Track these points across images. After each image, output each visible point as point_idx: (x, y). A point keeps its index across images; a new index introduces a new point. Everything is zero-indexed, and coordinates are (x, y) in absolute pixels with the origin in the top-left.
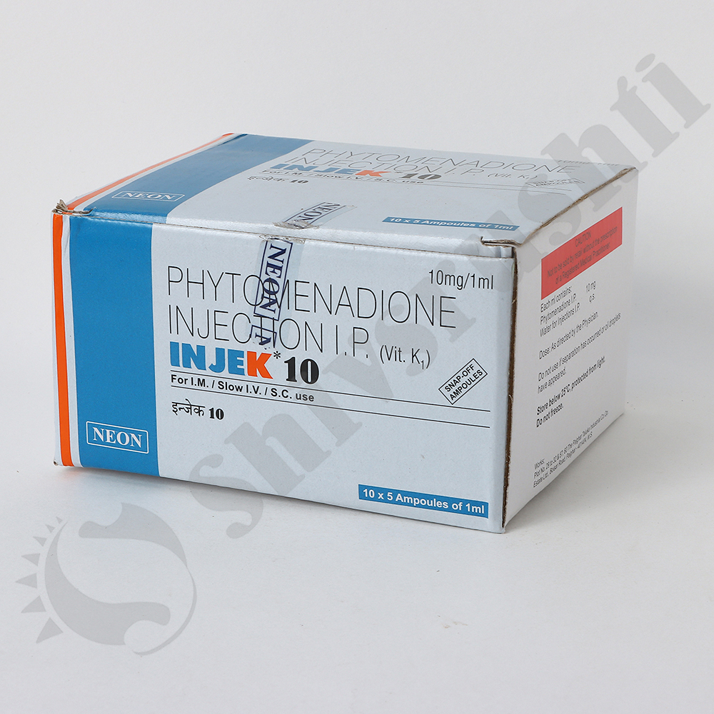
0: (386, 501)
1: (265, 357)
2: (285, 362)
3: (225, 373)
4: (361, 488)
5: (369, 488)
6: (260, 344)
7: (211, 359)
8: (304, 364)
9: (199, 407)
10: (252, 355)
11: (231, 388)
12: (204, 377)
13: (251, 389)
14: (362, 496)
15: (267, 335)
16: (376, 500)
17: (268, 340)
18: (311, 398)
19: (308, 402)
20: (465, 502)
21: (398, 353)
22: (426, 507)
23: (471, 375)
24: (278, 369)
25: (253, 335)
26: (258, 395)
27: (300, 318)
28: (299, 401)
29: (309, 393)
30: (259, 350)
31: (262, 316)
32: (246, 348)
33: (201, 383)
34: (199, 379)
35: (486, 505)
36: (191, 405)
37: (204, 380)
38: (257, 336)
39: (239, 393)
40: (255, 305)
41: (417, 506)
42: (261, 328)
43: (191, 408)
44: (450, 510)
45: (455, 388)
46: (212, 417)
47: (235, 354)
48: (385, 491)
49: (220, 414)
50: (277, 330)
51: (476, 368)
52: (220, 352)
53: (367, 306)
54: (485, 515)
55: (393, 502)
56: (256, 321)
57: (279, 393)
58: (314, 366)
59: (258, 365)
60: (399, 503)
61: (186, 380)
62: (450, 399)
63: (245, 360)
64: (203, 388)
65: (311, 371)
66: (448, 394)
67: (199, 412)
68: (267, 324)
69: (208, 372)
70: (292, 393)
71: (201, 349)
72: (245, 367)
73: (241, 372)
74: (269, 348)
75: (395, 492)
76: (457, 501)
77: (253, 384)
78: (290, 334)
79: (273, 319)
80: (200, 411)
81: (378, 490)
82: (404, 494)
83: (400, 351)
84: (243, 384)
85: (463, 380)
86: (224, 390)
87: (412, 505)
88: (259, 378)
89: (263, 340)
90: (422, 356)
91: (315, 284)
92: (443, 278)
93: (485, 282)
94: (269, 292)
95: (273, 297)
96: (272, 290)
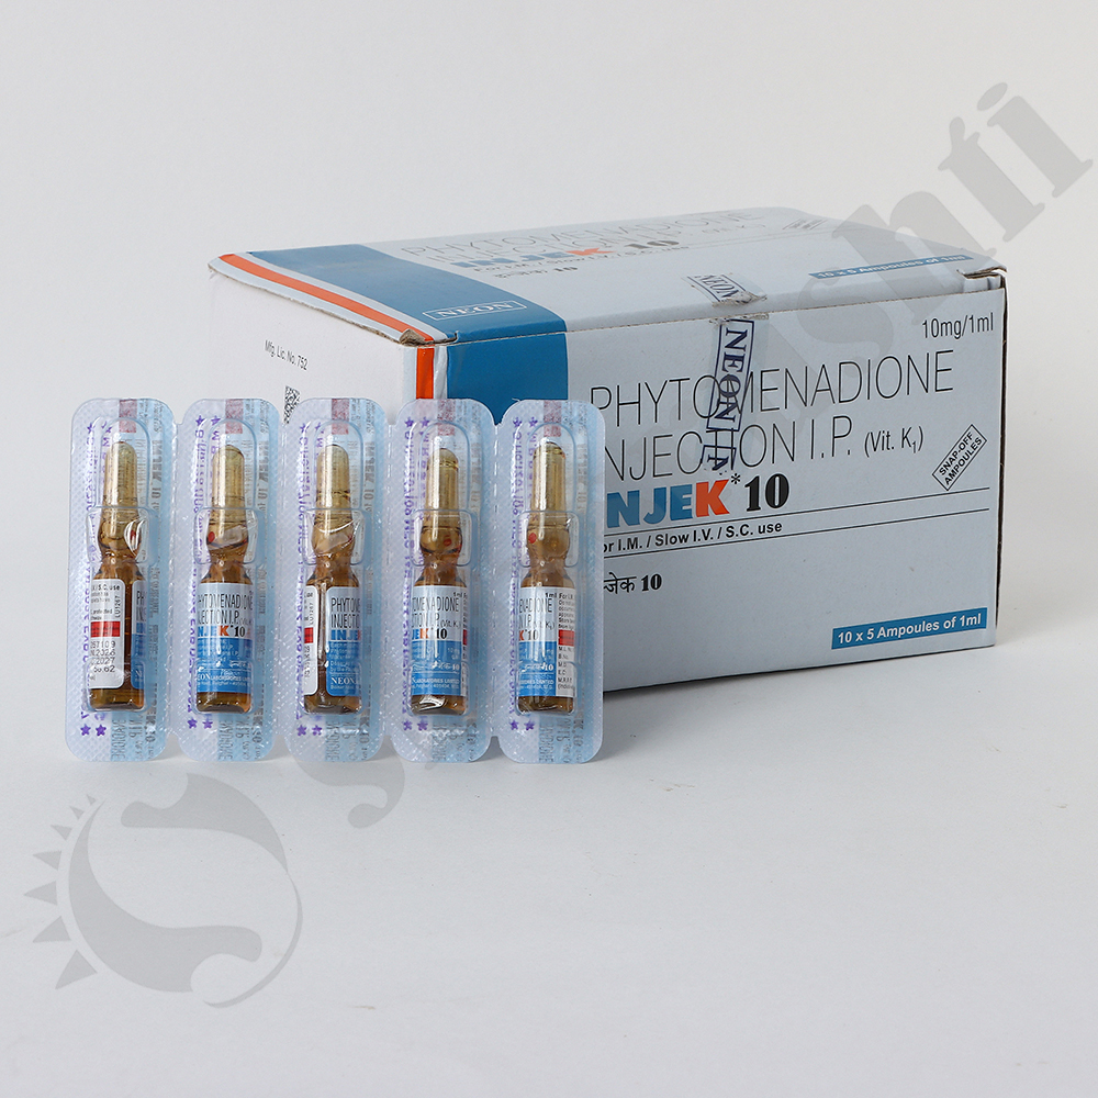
0: (865, 642)
1: (721, 484)
2: (747, 486)
3: (667, 521)
4: (836, 632)
5: (844, 630)
6: (714, 469)
7: (647, 505)
8: (771, 482)
9: (628, 579)
10: (702, 486)
11: (673, 540)
12: (636, 535)
13: (700, 535)
14: (836, 645)
15: (723, 454)
16: (854, 643)
17: (725, 461)
18: (778, 527)
19: (774, 533)
20: (958, 614)
21: (886, 438)
22: (914, 635)
23: (968, 447)
24: (736, 498)
25: (706, 458)
26: (709, 541)
27: (766, 421)
28: (762, 535)
29: (774, 521)
30: (712, 477)
31: (716, 430)
32: (693, 480)
33: (633, 544)
34: (629, 540)
35: (983, 611)
36: (617, 580)
37: (636, 539)
38: (710, 458)
39: (684, 544)
40: (708, 417)
41: (903, 637)
42: (716, 447)
43: (616, 585)
44: (942, 631)
45: (950, 470)
46: (646, 588)
47: (679, 492)
48: (863, 628)
49: (656, 582)
50: (736, 445)
51: (975, 436)
52: (659, 494)
53: (850, 387)
54: (983, 625)
55: (875, 641)
56: (709, 439)
57: (737, 531)
58: (784, 481)
59: (710, 499)
60: (883, 640)
61: (610, 545)
62: (945, 484)
63: (693, 497)
64: (635, 550)
65: (778, 491)
66: (942, 479)
67: (627, 587)
68: (724, 438)
69: (643, 525)
70: (753, 526)
71: (634, 495)
72: (693, 506)
73: (687, 515)
74: (726, 473)
75: (876, 627)
76: (949, 616)
77: (703, 527)
78: (753, 446)
79: (732, 430)
80: (629, 584)
81: (855, 629)
82: (887, 625)
83: (888, 436)
84: (689, 531)
85: (960, 456)
86: (664, 547)
87: (895, 638)
88: (712, 517)
89: (718, 462)
90: (914, 436)
91: (787, 371)
92: (937, 328)
93: (985, 323)
94: (727, 395)
95: (732, 400)
96: (730, 390)
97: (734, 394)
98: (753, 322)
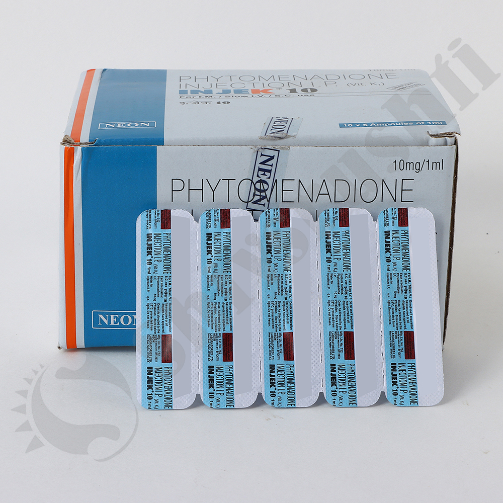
53: (342, 193)
91: (299, 181)
92: (404, 165)
93: (438, 165)
94: (260, 191)
95: (263, 194)
96: (262, 188)
97: (264, 191)
98: (279, 151)
